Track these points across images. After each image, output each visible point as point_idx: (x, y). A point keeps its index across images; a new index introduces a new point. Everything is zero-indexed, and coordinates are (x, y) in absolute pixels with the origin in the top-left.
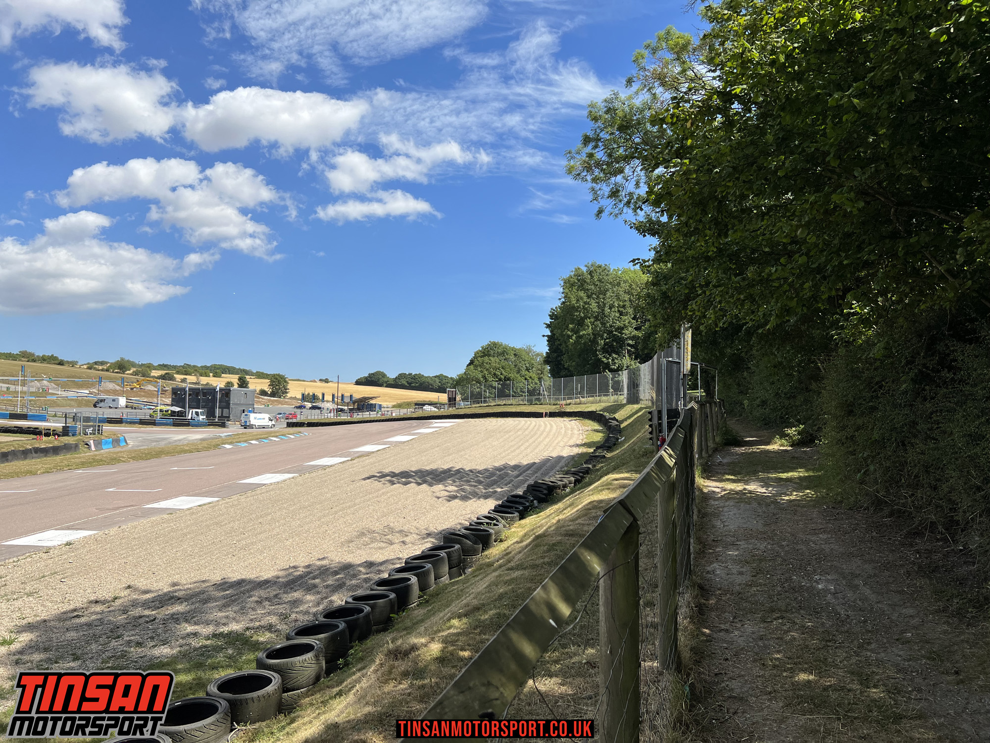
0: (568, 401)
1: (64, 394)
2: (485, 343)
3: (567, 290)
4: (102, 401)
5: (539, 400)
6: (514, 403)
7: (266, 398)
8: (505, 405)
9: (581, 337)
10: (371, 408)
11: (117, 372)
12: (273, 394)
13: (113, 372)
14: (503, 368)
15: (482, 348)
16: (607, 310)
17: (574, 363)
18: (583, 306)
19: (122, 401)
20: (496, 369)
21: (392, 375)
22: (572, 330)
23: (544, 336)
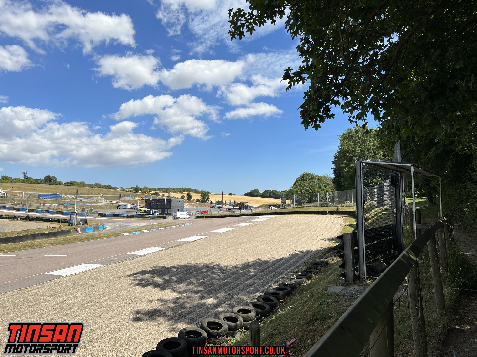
0: (343, 205)
1: (106, 202)
2: (302, 173)
3: (342, 142)
4: (121, 205)
5: (326, 204)
6: (312, 206)
7: (199, 203)
8: (306, 207)
9: (351, 168)
10: (245, 207)
11: (134, 192)
12: (202, 201)
13: (133, 192)
14: (311, 186)
15: (300, 176)
16: (366, 152)
17: (347, 183)
18: (352, 150)
19: (129, 206)
20: (307, 187)
21: (261, 191)
22: (346, 164)
23: (331, 168)
